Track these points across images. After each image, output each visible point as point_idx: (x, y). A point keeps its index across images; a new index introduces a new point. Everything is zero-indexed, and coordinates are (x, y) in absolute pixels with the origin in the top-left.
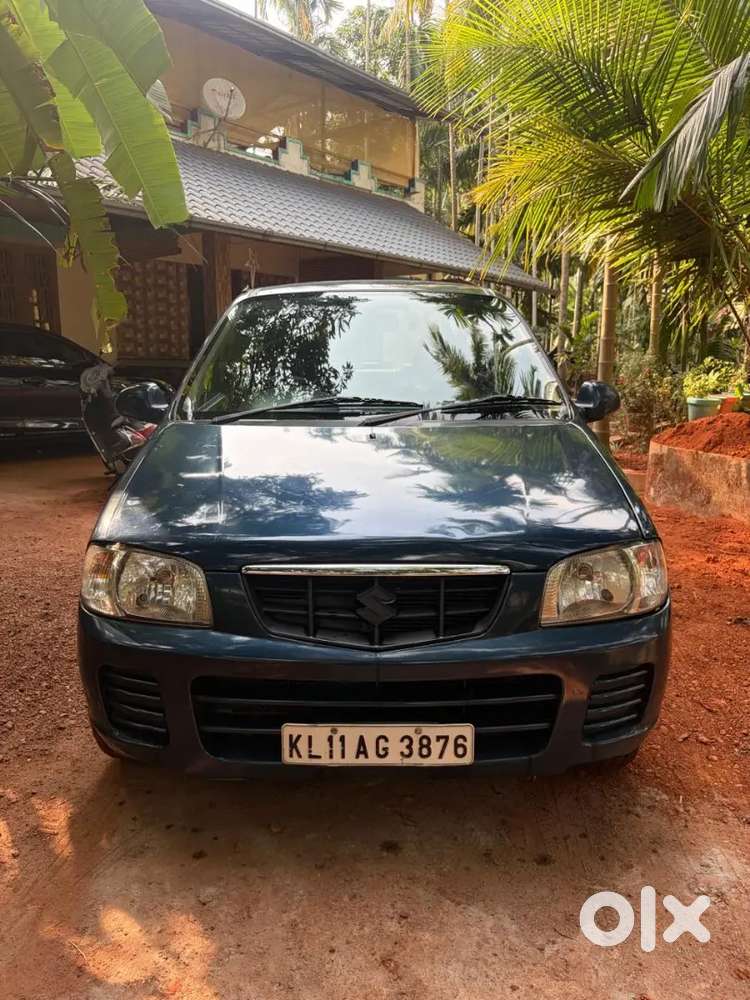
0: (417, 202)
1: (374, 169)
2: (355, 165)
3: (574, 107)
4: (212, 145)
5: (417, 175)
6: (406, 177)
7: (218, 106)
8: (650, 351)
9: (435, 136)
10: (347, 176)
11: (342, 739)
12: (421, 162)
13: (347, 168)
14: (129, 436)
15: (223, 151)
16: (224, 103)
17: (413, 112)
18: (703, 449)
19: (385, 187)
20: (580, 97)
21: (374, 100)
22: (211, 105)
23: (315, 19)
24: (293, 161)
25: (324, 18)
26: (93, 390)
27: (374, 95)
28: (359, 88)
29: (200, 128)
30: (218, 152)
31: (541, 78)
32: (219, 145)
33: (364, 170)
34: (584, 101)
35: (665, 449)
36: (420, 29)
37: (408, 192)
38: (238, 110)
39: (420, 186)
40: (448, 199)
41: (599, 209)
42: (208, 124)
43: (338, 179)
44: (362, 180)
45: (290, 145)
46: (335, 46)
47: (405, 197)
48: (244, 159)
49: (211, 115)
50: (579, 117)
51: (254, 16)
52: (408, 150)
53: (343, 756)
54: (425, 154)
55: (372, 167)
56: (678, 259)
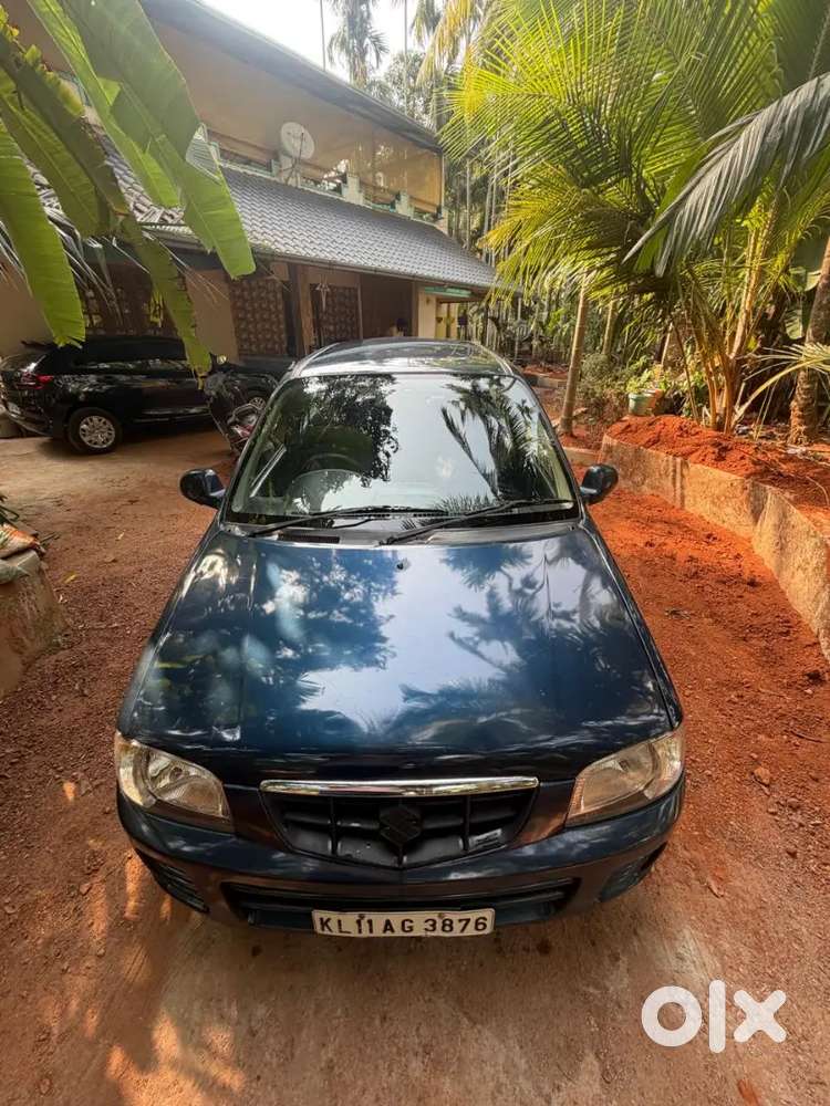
0: (442, 226)
1: (412, 198)
2: (398, 196)
3: (573, 155)
4: (291, 182)
5: (443, 204)
6: (434, 205)
7: (293, 147)
8: (603, 353)
9: (455, 169)
10: (393, 205)
11: (370, 922)
12: (446, 190)
13: (392, 199)
14: (239, 432)
15: (300, 187)
16: (297, 144)
17: (439, 151)
18: (644, 446)
19: (420, 213)
20: (580, 145)
21: (411, 139)
22: (288, 147)
23: (367, 65)
24: (352, 194)
25: (375, 66)
26: (213, 393)
27: (412, 135)
28: (402, 130)
29: (281, 166)
30: (296, 188)
31: (549, 126)
32: (297, 182)
33: (404, 199)
34: (582, 150)
35: (615, 442)
36: (446, 73)
37: (436, 218)
38: (308, 152)
39: (445, 213)
40: (465, 218)
41: (585, 249)
42: (287, 163)
43: (385, 207)
44: (404, 209)
45: (350, 180)
46: (383, 89)
47: (434, 222)
48: (315, 193)
49: (287, 154)
50: (576, 164)
51: (321, 65)
52: (436, 180)
53: (371, 931)
54: (448, 183)
55: (411, 198)
56: (641, 293)
